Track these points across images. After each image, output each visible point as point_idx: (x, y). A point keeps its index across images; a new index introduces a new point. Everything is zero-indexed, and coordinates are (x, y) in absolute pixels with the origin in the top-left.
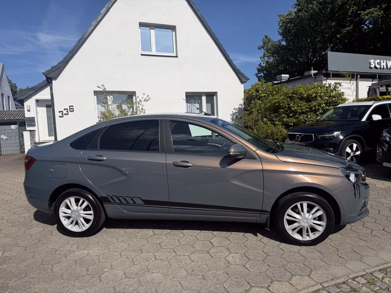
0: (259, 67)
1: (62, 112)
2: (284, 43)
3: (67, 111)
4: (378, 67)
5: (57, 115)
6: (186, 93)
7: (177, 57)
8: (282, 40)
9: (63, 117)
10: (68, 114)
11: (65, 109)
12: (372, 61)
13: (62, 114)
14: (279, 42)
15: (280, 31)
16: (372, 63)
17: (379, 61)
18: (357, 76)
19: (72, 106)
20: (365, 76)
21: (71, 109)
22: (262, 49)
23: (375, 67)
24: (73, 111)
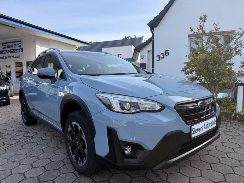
1: (159, 56)
3: (163, 56)
5: (156, 58)
9: (159, 60)
10: (164, 57)
11: (161, 54)
13: (159, 58)
19: (168, 51)
21: (167, 53)
24: (168, 55)
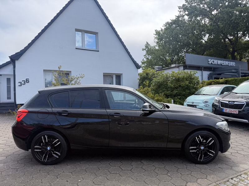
0: (142, 61)
1: (21, 82)
2: (157, 48)
4: (213, 63)
5: (17, 84)
6: (104, 73)
7: (99, 51)
8: (156, 46)
10: (25, 84)
12: (209, 60)
14: (154, 47)
15: (155, 40)
16: (210, 61)
17: (213, 60)
18: (202, 68)
19: (29, 79)
20: (206, 69)
21: (27, 81)
22: (145, 50)
23: (211, 63)
24: (29, 82)
